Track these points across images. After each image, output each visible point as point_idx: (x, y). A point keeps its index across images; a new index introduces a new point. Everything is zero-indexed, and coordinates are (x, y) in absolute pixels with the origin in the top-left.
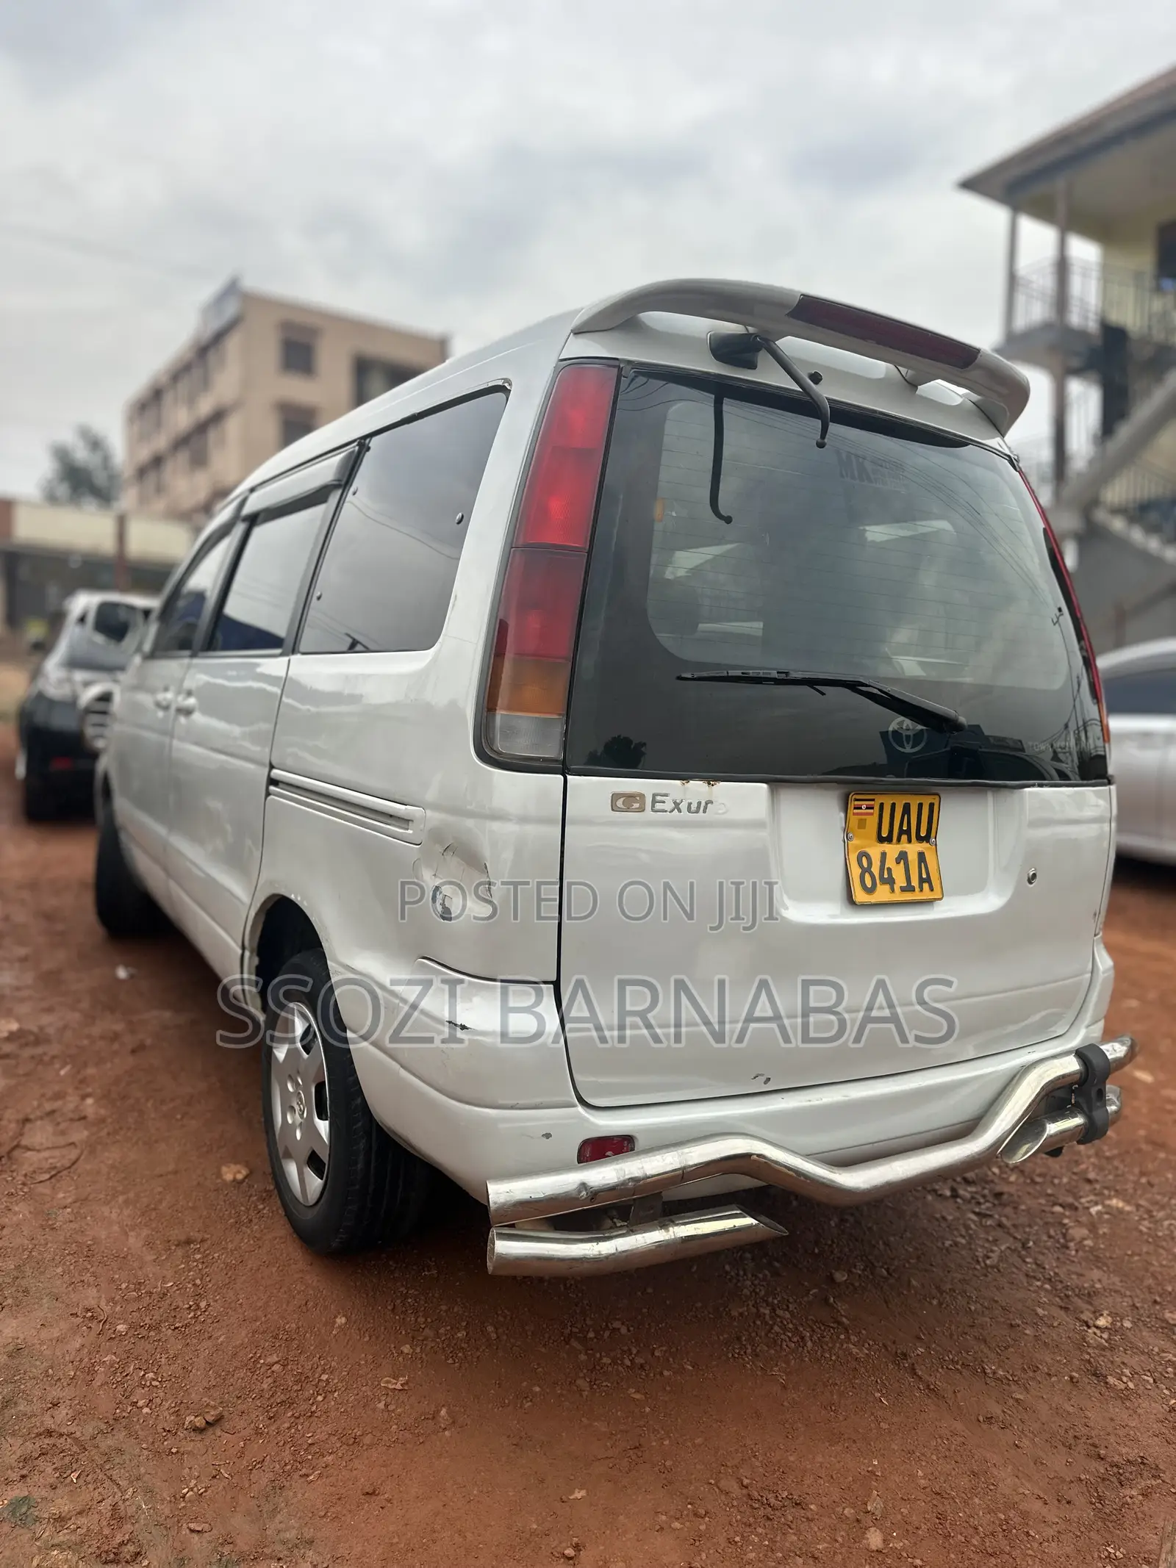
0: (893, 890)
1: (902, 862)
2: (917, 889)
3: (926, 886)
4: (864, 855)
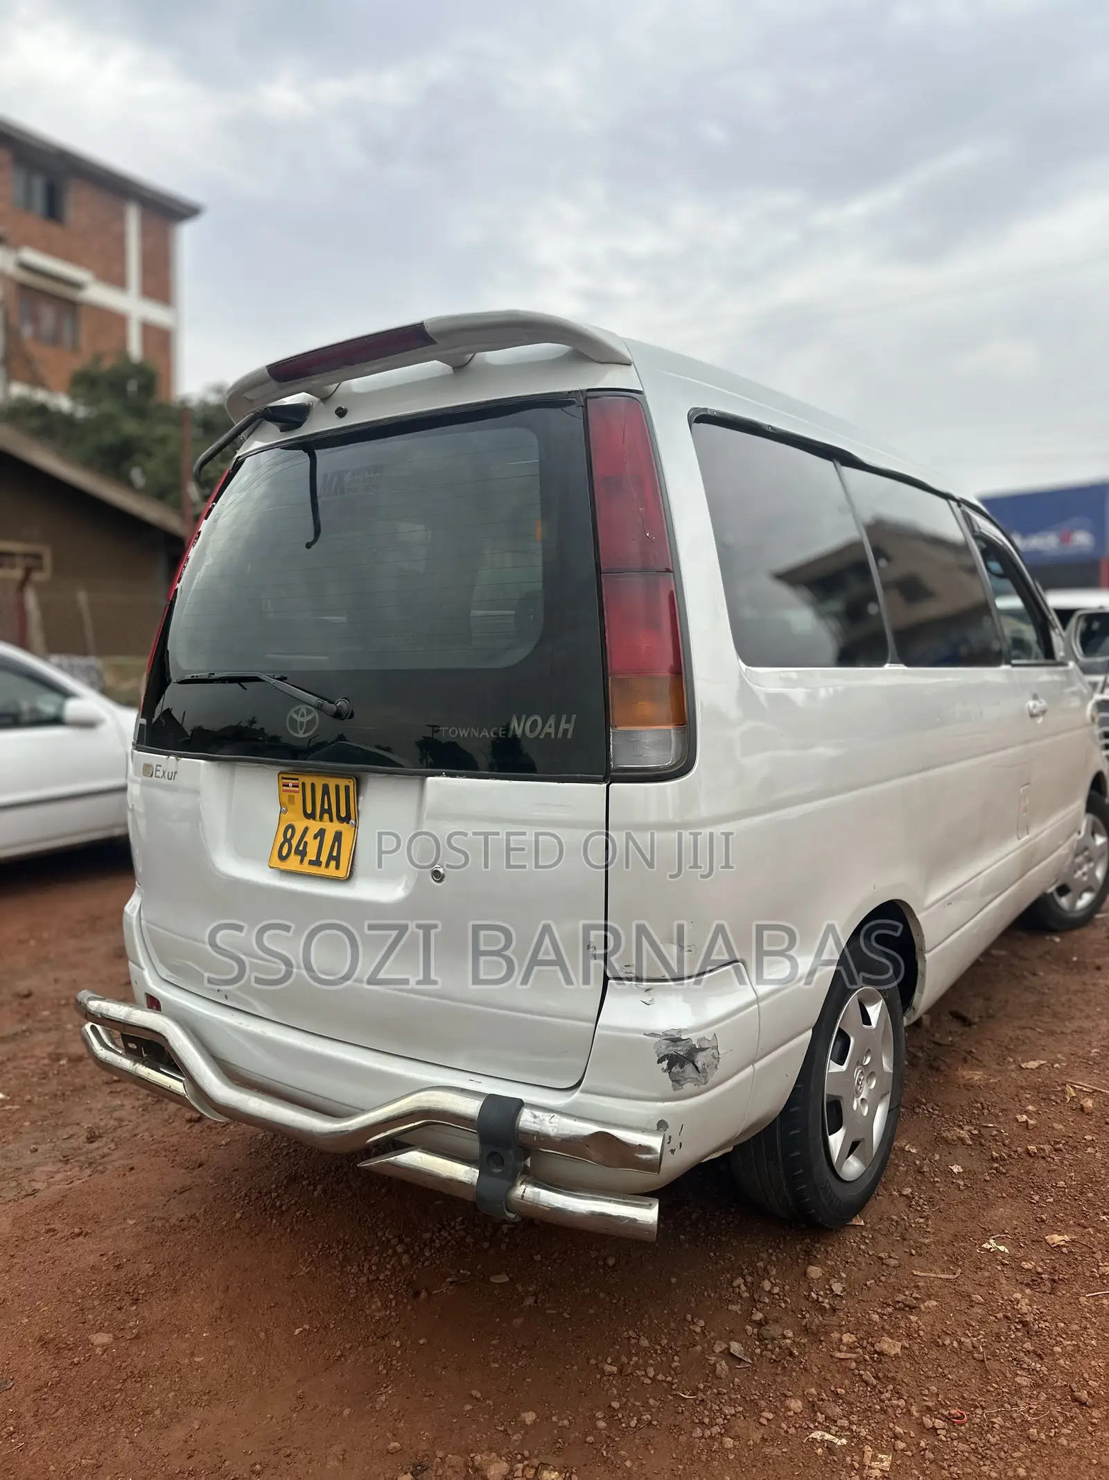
0: (302, 861)
1: (319, 838)
2: (324, 864)
3: (333, 863)
4: (291, 827)
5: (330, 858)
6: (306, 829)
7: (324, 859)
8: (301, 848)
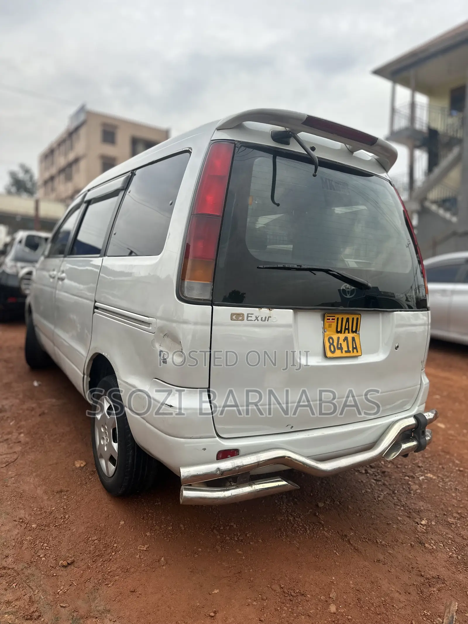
0: (342, 352)
1: (346, 341)
2: (351, 352)
3: (355, 350)
4: (331, 338)
5: (353, 348)
6: (339, 338)
7: (351, 349)
8: (339, 346)
